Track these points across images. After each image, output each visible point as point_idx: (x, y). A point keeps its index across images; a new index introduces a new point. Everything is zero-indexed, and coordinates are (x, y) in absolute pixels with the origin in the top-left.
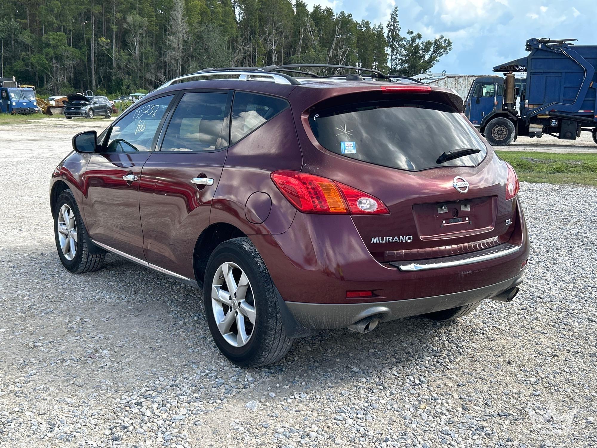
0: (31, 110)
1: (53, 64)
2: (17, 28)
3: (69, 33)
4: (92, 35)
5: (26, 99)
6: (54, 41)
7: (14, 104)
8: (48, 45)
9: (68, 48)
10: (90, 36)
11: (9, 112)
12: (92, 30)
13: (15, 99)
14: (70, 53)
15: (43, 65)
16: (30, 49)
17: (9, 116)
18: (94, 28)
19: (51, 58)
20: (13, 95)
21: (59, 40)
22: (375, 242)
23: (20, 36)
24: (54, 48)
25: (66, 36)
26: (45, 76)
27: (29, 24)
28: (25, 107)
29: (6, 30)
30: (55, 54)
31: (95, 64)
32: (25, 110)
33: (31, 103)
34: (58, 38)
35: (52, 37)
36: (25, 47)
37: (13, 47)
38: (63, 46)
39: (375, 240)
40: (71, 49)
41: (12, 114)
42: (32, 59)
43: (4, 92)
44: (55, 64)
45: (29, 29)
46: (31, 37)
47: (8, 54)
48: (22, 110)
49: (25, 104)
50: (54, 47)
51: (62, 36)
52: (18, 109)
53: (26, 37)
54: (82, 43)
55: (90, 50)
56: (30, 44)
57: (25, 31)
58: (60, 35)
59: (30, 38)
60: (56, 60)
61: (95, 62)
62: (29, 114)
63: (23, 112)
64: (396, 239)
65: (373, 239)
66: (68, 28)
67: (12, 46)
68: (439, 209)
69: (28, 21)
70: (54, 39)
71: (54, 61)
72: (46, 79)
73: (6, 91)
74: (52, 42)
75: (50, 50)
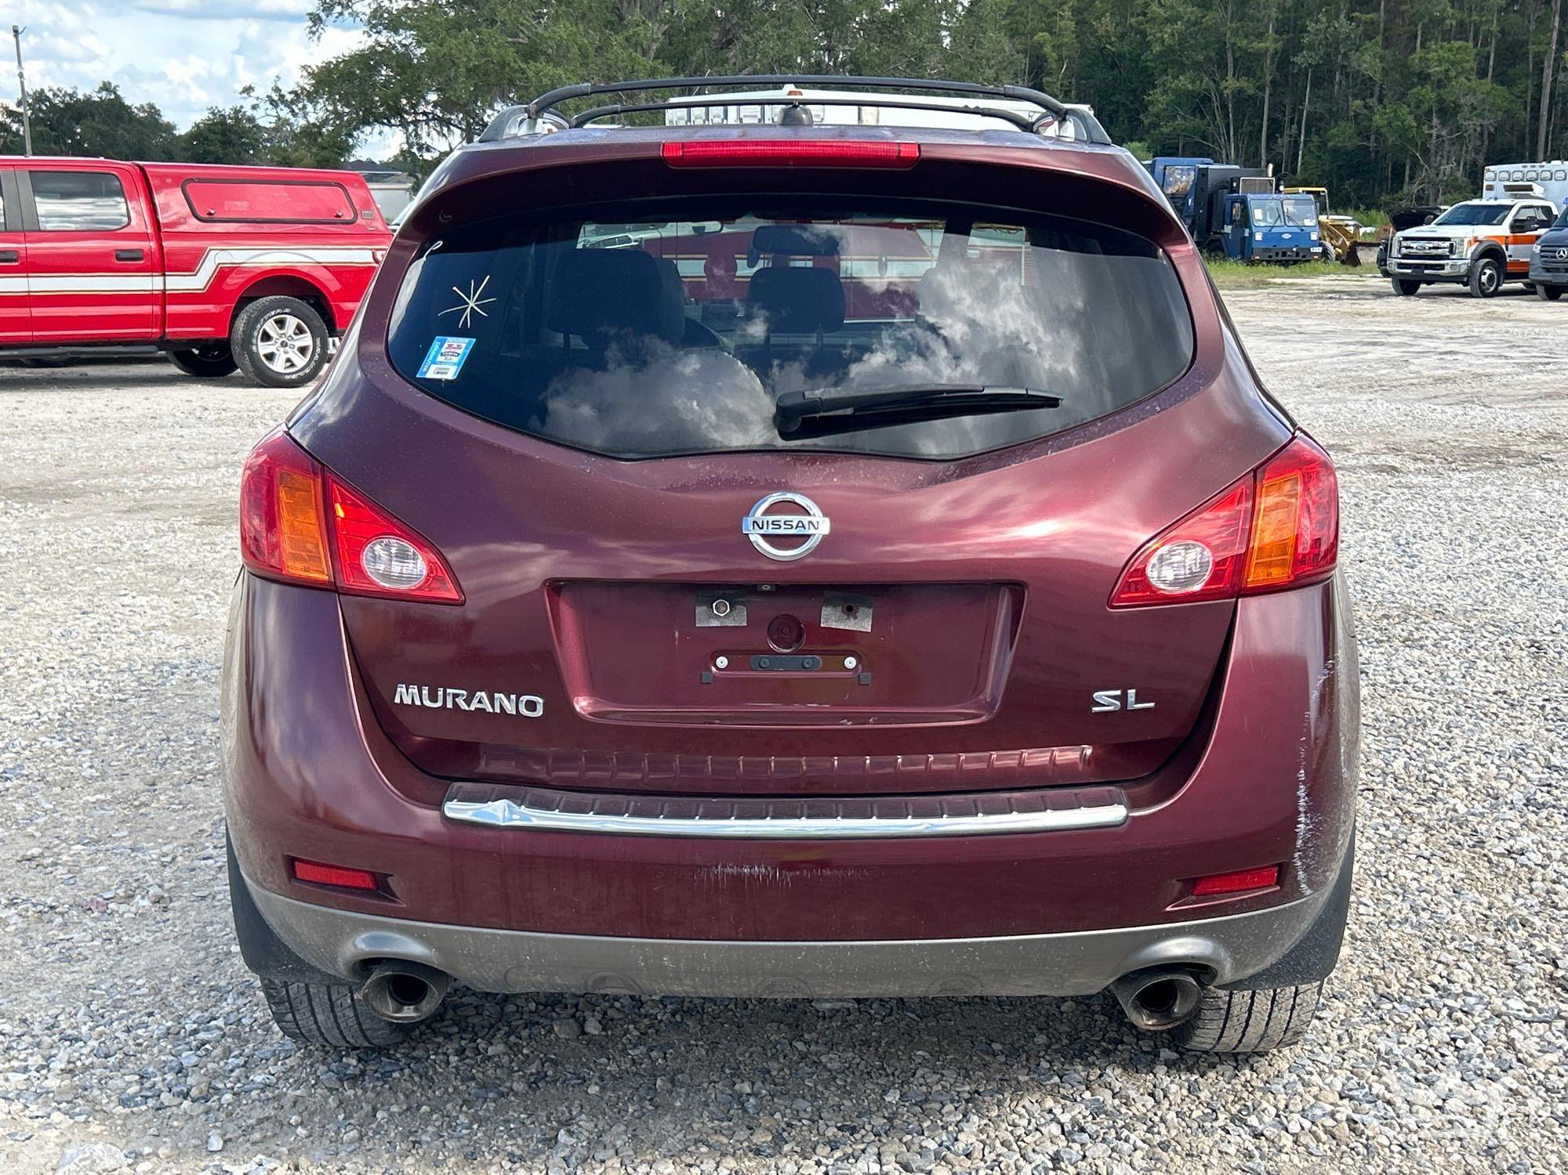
0: (1301, 254)
1: (1431, 127)
2: (1348, 37)
3: (1485, 44)
4: (1549, 43)
5: (1291, 224)
6: (1440, 65)
7: (1259, 237)
8: (1423, 78)
9: (1475, 83)
10: (1542, 48)
11: (1242, 259)
12: (1552, 31)
13: (1263, 224)
14: (1481, 97)
15: (1403, 132)
16: (1377, 89)
17: (1242, 268)
18: (1557, 24)
19: (1429, 113)
20: (1258, 214)
21: (1453, 64)
22: (407, 701)
23: (1354, 58)
24: (1440, 84)
25: (1475, 51)
26: (1408, 161)
27: (1382, 25)
28: (1285, 246)
29: (1320, 44)
30: (1440, 101)
31: (1548, 126)
32: (1284, 254)
33: (1303, 233)
34: (1452, 57)
35: (1434, 56)
36: (1364, 86)
37: (1337, 87)
38: (1462, 79)
39: (406, 695)
40: (1488, 84)
41: (1252, 263)
42: (1377, 117)
43: (1237, 205)
44: (1436, 129)
45: (1379, 38)
46: (1382, 59)
47: (1321, 108)
48: (1277, 254)
49: (1287, 236)
50: (1440, 81)
51: (1467, 51)
52: (1265, 250)
53: (1369, 61)
54: (1518, 69)
55: (1539, 87)
56: (1378, 77)
57: (1368, 44)
58: (1459, 48)
59: (1378, 60)
60: (1439, 118)
61: (1549, 120)
62: (1295, 262)
63: (1280, 257)
64: (480, 702)
65: (401, 689)
66: (1484, 28)
67: (1333, 86)
68: (699, 610)
69: (1382, 15)
70: (1440, 61)
71: (1435, 121)
72: (1411, 169)
73: (1244, 202)
74: (1435, 69)
75: (1428, 93)
